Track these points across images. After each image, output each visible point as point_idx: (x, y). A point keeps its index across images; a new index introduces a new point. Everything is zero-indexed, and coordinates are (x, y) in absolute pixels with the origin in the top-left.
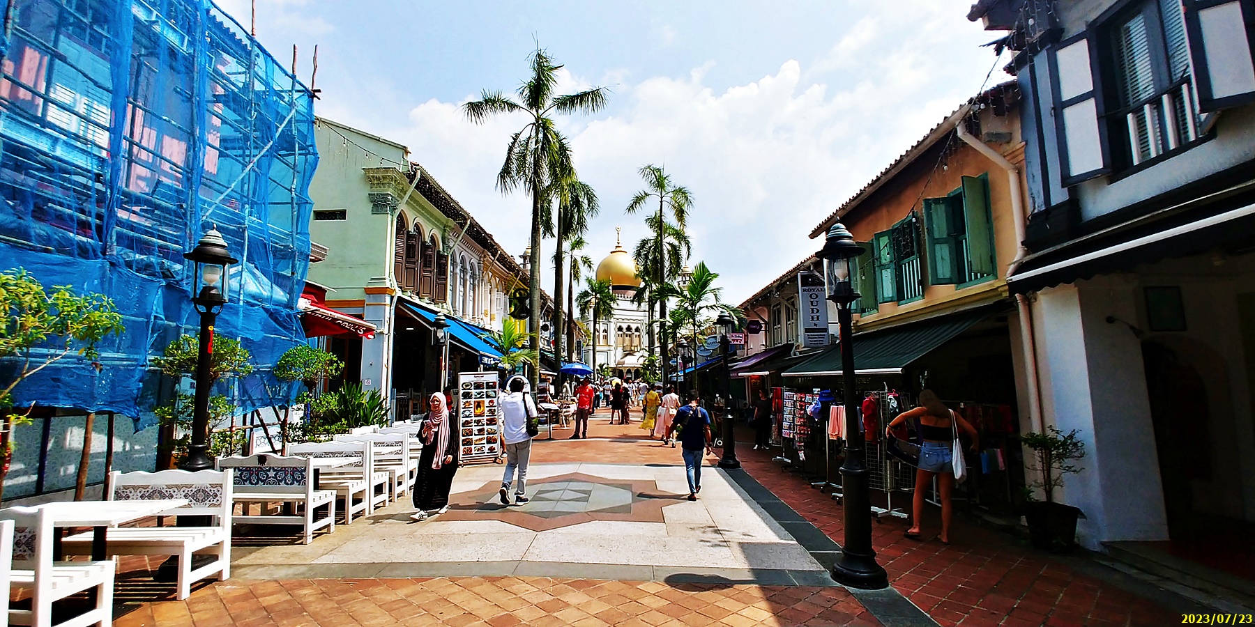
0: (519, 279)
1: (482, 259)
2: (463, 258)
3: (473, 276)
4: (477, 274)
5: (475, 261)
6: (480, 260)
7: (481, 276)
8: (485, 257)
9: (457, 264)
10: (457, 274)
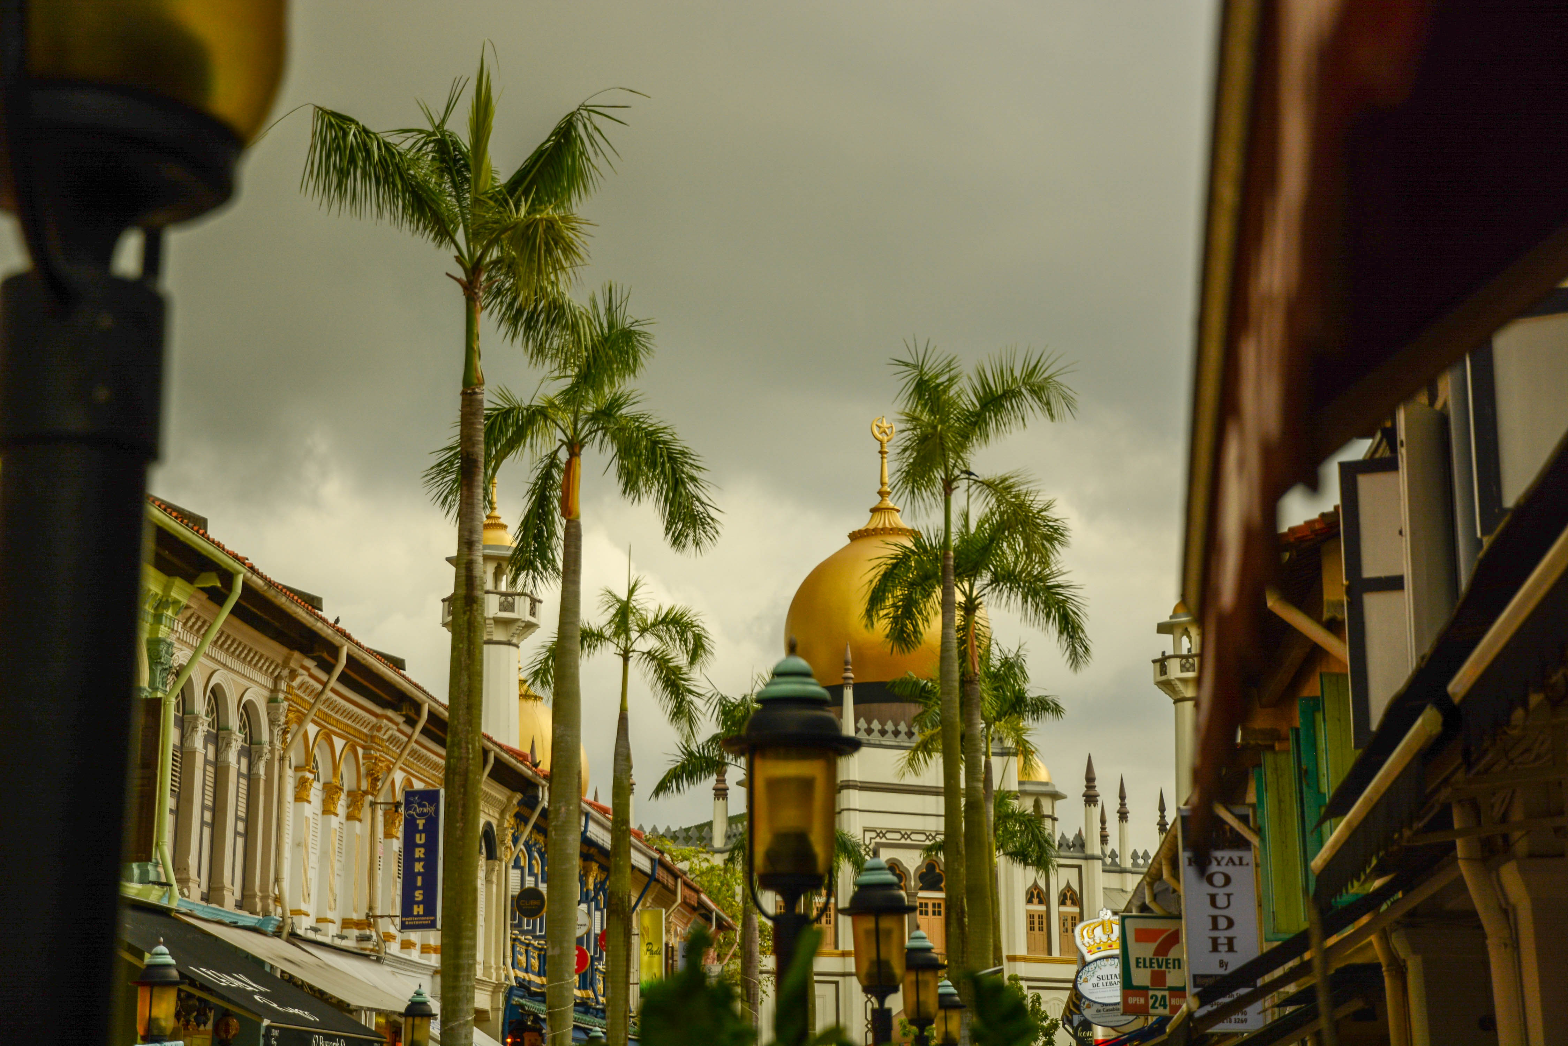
0: (424, 731)
1: (283, 686)
2: (216, 695)
3: (251, 751)
4: (265, 737)
5: (257, 695)
6: (275, 690)
7: (278, 744)
8: (293, 674)
9: (196, 718)
10: (193, 753)
